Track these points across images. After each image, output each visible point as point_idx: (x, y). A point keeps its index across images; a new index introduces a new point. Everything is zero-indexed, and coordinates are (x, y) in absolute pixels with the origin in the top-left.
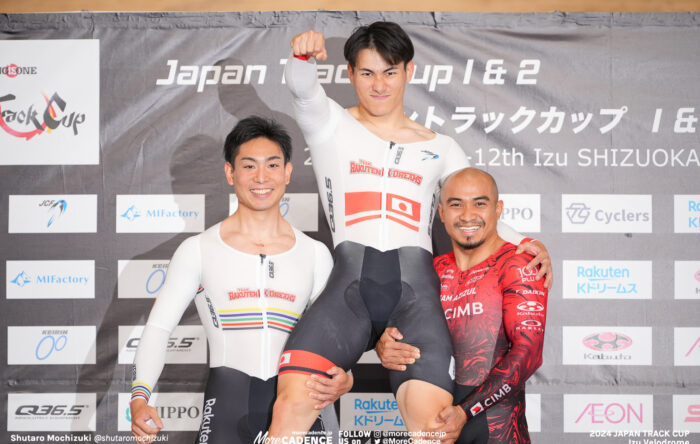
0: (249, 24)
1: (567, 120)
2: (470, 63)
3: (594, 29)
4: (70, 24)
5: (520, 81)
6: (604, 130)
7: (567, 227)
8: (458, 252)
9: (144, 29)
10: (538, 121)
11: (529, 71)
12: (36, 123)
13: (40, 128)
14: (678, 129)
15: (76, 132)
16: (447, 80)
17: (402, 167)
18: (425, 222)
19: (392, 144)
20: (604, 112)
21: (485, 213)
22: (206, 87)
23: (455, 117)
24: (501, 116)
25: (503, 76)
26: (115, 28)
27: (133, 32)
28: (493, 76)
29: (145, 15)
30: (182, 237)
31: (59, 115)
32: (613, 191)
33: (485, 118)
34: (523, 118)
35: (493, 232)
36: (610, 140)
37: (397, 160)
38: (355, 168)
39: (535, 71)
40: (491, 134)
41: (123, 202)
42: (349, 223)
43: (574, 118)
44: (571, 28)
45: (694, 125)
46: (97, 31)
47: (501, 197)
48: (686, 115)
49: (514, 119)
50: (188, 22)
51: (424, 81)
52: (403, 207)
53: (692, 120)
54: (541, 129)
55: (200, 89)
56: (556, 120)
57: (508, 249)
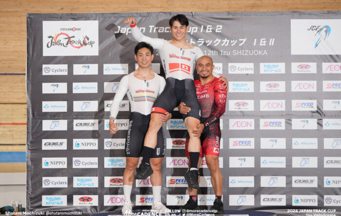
0: (140, 16)
1: (230, 42)
2: (202, 26)
3: (237, 17)
4: (90, 16)
5: (217, 31)
6: (240, 45)
7: (230, 72)
8: (201, 79)
9: (111, 17)
10: (222, 42)
11: (219, 28)
12: (81, 44)
13: (82, 45)
14: (261, 44)
15: (92, 47)
16: (196, 31)
17: (184, 56)
18: (191, 72)
19: (181, 49)
20: (240, 40)
21: (209, 68)
22: (128, 33)
23: (198, 42)
24: (211, 41)
25: (212, 30)
26: (103, 17)
27: (108, 18)
28: (209, 30)
29: (111, 14)
30: (123, 76)
31: (87, 42)
32: (243, 62)
33: (207, 42)
34: (217, 42)
35: (211, 74)
36: (242, 47)
37: (183, 54)
38: (171, 56)
39: (221, 28)
40: (209, 46)
41: (105, 66)
42: (170, 72)
43: (232, 41)
44: (231, 16)
45: (265, 43)
46: (97, 18)
47: (214, 64)
48: (263, 41)
49: (215, 42)
50: (123, 15)
51: (190, 31)
52: (185, 67)
53: (265, 42)
54: (222, 45)
55: (127, 34)
56: (227, 42)
57: (216, 79)
